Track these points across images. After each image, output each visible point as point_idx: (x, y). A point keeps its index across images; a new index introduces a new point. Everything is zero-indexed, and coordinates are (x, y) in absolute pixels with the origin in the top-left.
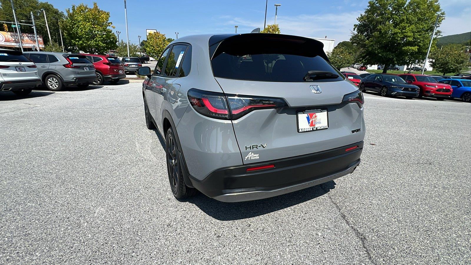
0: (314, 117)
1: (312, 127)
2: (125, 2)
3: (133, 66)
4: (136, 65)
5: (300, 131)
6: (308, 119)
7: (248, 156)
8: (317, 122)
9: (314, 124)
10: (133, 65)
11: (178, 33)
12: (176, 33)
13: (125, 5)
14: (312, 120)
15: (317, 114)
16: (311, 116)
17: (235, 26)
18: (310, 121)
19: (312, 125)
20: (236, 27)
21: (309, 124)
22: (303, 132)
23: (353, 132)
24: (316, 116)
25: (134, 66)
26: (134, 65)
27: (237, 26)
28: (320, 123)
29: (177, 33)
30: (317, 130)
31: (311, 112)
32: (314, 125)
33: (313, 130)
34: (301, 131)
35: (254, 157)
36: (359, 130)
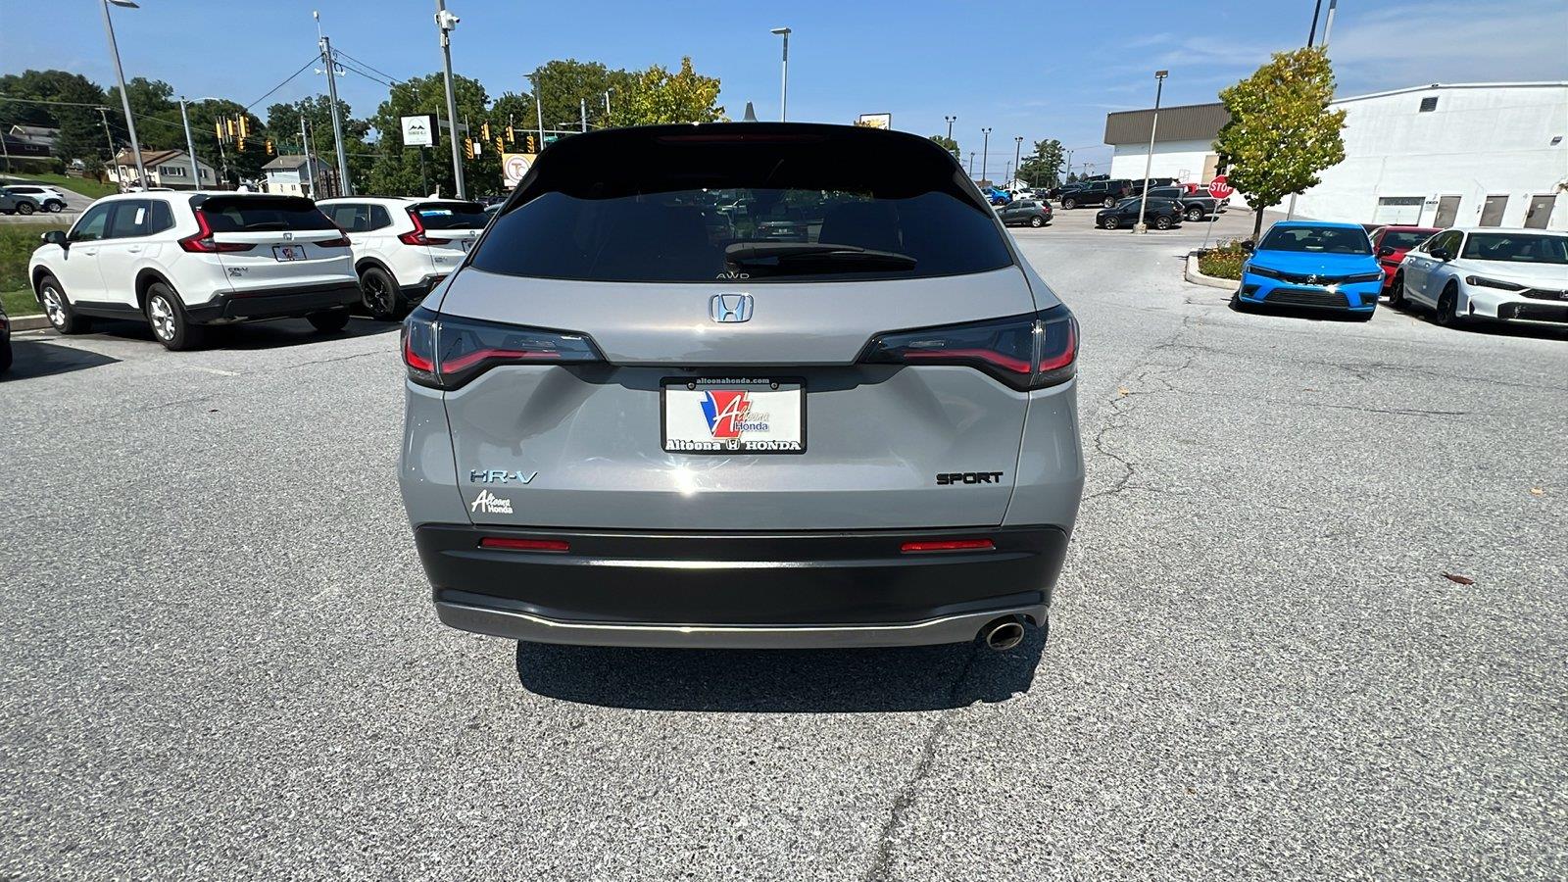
0: (736, 405)
1: (723, 440)
5: (667, 448)
6: (708, 410)
7: (478, 501)
8: (748, 423)
9: (732, 429)
11: (955, 118)
12: (947, 118)
14: (724, 415)
15: (751, 396)
16: (725, 401)
17: (1157, 74)
18: (718, 418)
19: (723, 430)
20: (1161, 74)
21: (711, 428)
22: (680, 451)
23: (943, 479)
24: (747, 403)
27: (1166, 73)
28: (762, 428)
29: (951, 119)
30: (743, 450)
31: (725, 386)
32: (736, 434)
33: (724, 451)
34: (673, 448)
35: (497, 506)
36: (992, 478)
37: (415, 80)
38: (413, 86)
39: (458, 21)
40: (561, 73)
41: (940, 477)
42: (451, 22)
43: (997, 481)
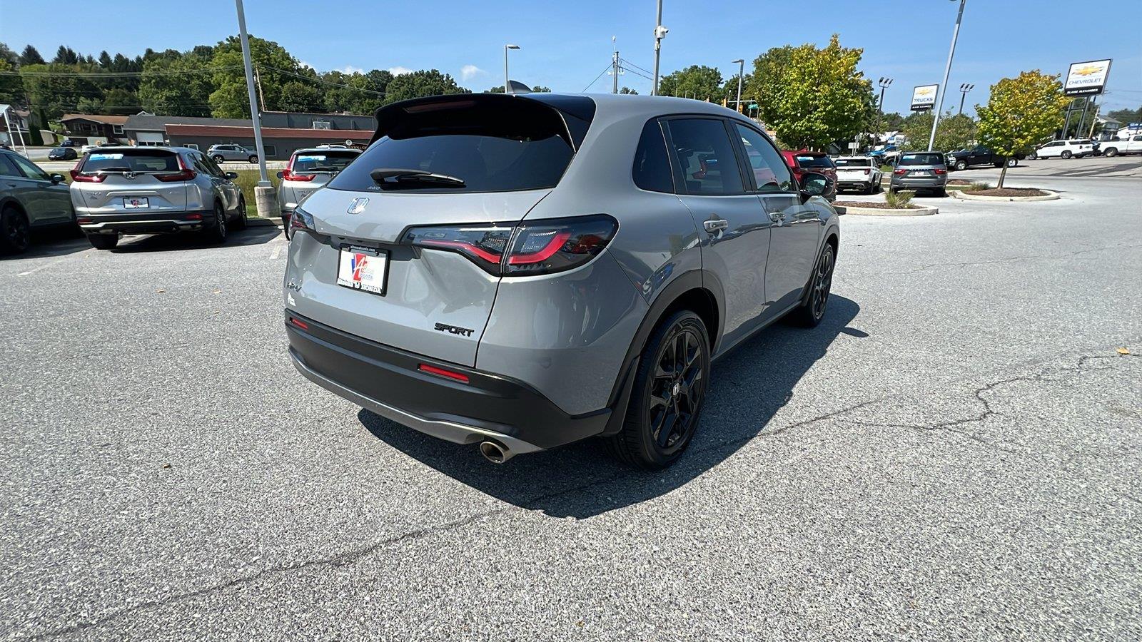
0: (363, 263)
1: (355, 282)
2: (962, 6)
3: (917, 174)
4: (929, 170)
6: (353, 264)
8: (365, 274)
9: (359, 276)
10: (920, 170)
13: (960, 16)
14: (358, 267)
15: (369, 259)
16: (359, 258)
18: (355, 269)
19: (356, 278)
21: (352, 274)
22: (342, 286)
23: (440, 327)
24: (365, 262)
25: (922, 174)
26: (923, 170)
28: (371, 278)
30: (361, 289)
31: (361, 251)
32: (360, 279)
33: (354, 288)
34: (340, 283)
36: (466, 333)
37: (676, 72)
38: (674, 77)
39: (667, 32)
40: (777, 57)
41: (437, 325)
42: (663, 33)
43: (469, 335)
